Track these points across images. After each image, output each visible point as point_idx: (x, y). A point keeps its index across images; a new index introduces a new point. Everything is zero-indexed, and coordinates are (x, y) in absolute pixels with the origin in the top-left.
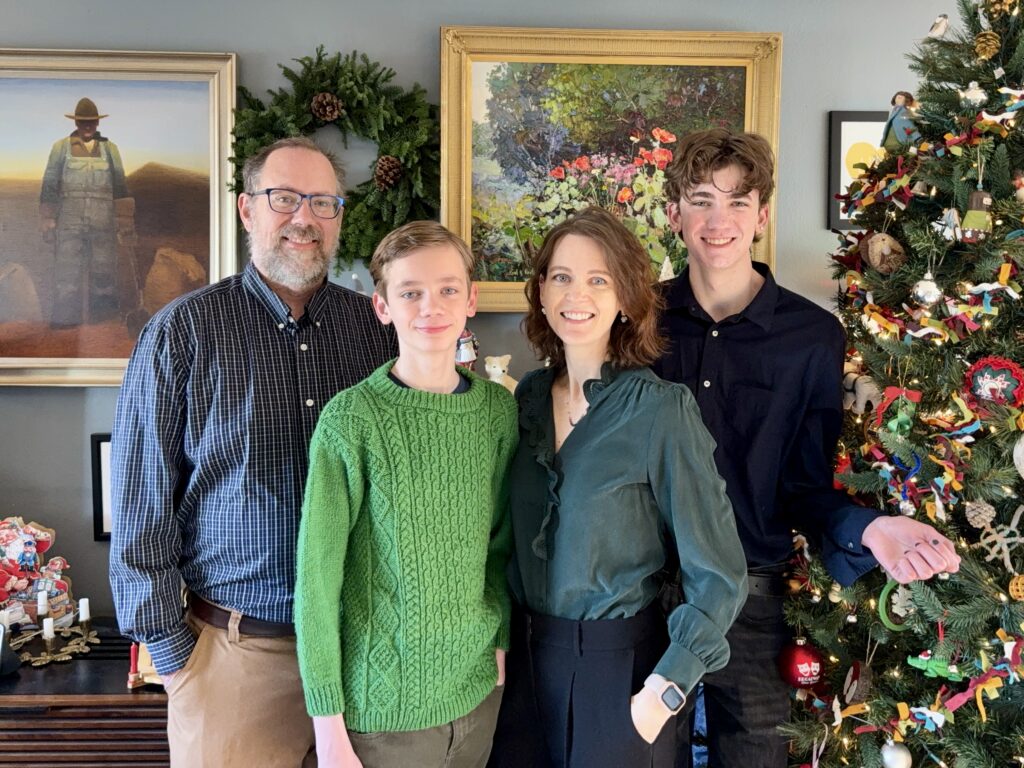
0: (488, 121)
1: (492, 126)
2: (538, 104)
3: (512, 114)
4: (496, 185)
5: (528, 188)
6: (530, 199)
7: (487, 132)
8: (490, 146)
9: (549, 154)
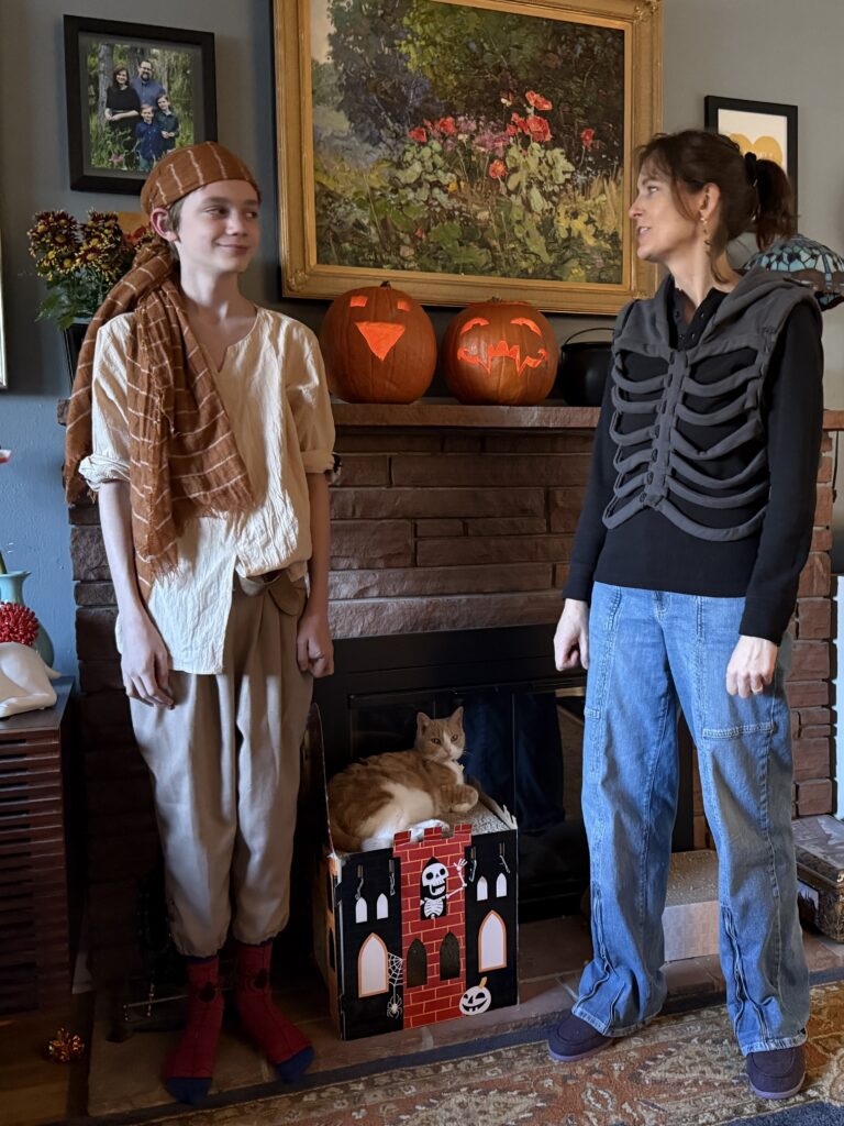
0: (331, 61)
1: (336, 68)
2: (392, 46)
3: (361, 55)
4: (345, 143)
5: (382, 151)
6: (386, 165)
7: (331, 74)
8: (335, 94)
9: (408, 110)
